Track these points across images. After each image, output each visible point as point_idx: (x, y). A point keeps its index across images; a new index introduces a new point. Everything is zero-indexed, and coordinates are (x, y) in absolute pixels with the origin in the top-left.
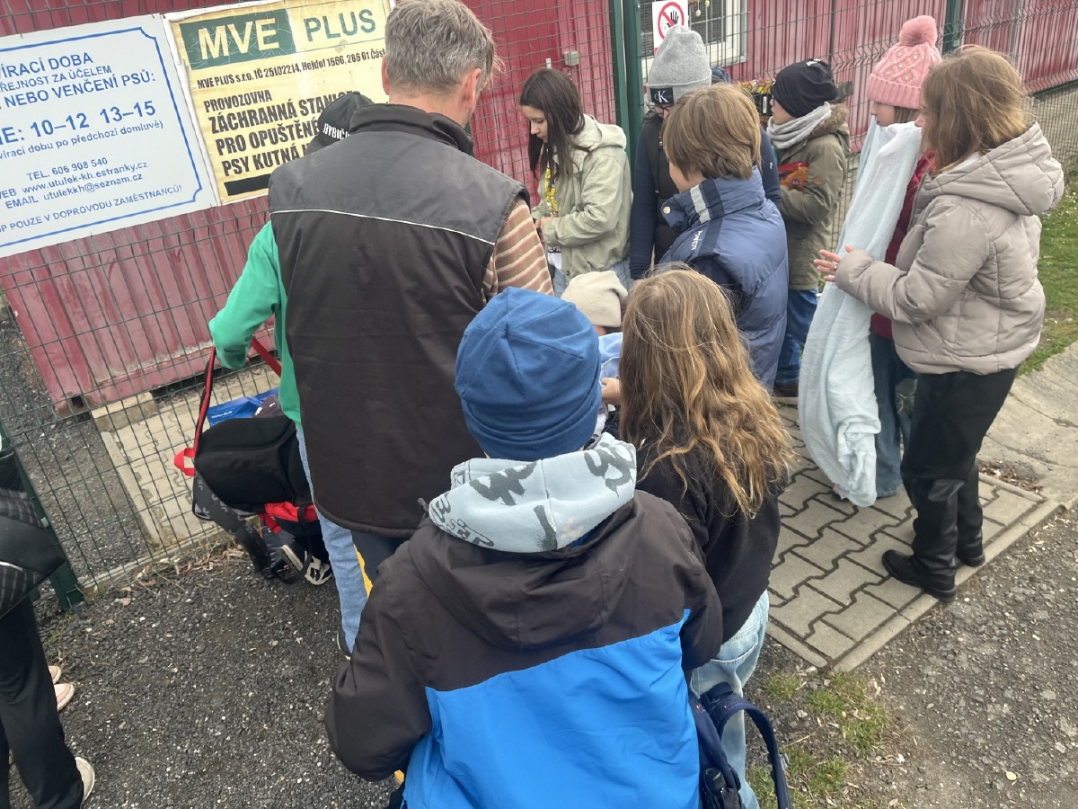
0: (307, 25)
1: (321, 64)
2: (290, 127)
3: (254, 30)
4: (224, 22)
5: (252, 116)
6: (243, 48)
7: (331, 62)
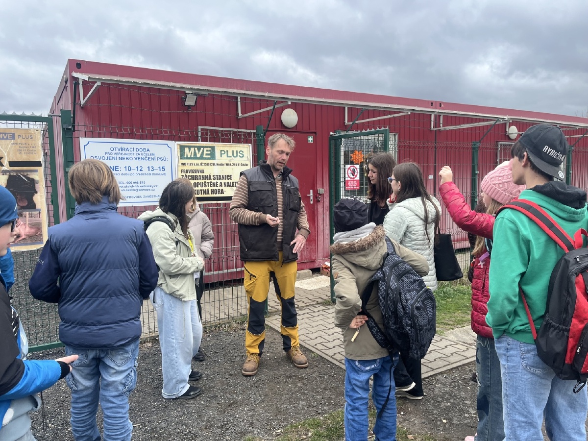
0: (221, 152)
1: (223, 165)
2: (208, 183)
3: (203, 151)
5: (196, 177)
6: (198, 156)
7: (227, 165)
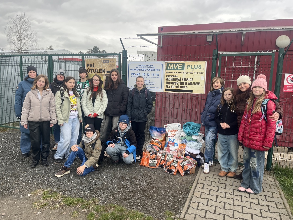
0: (188, 66)
1: (187, 73)
2: (179, 82)
3: (178, 65)
4: (174, 64)
5: (173, 79)
6: (175, 68)
7: (190, 73)
